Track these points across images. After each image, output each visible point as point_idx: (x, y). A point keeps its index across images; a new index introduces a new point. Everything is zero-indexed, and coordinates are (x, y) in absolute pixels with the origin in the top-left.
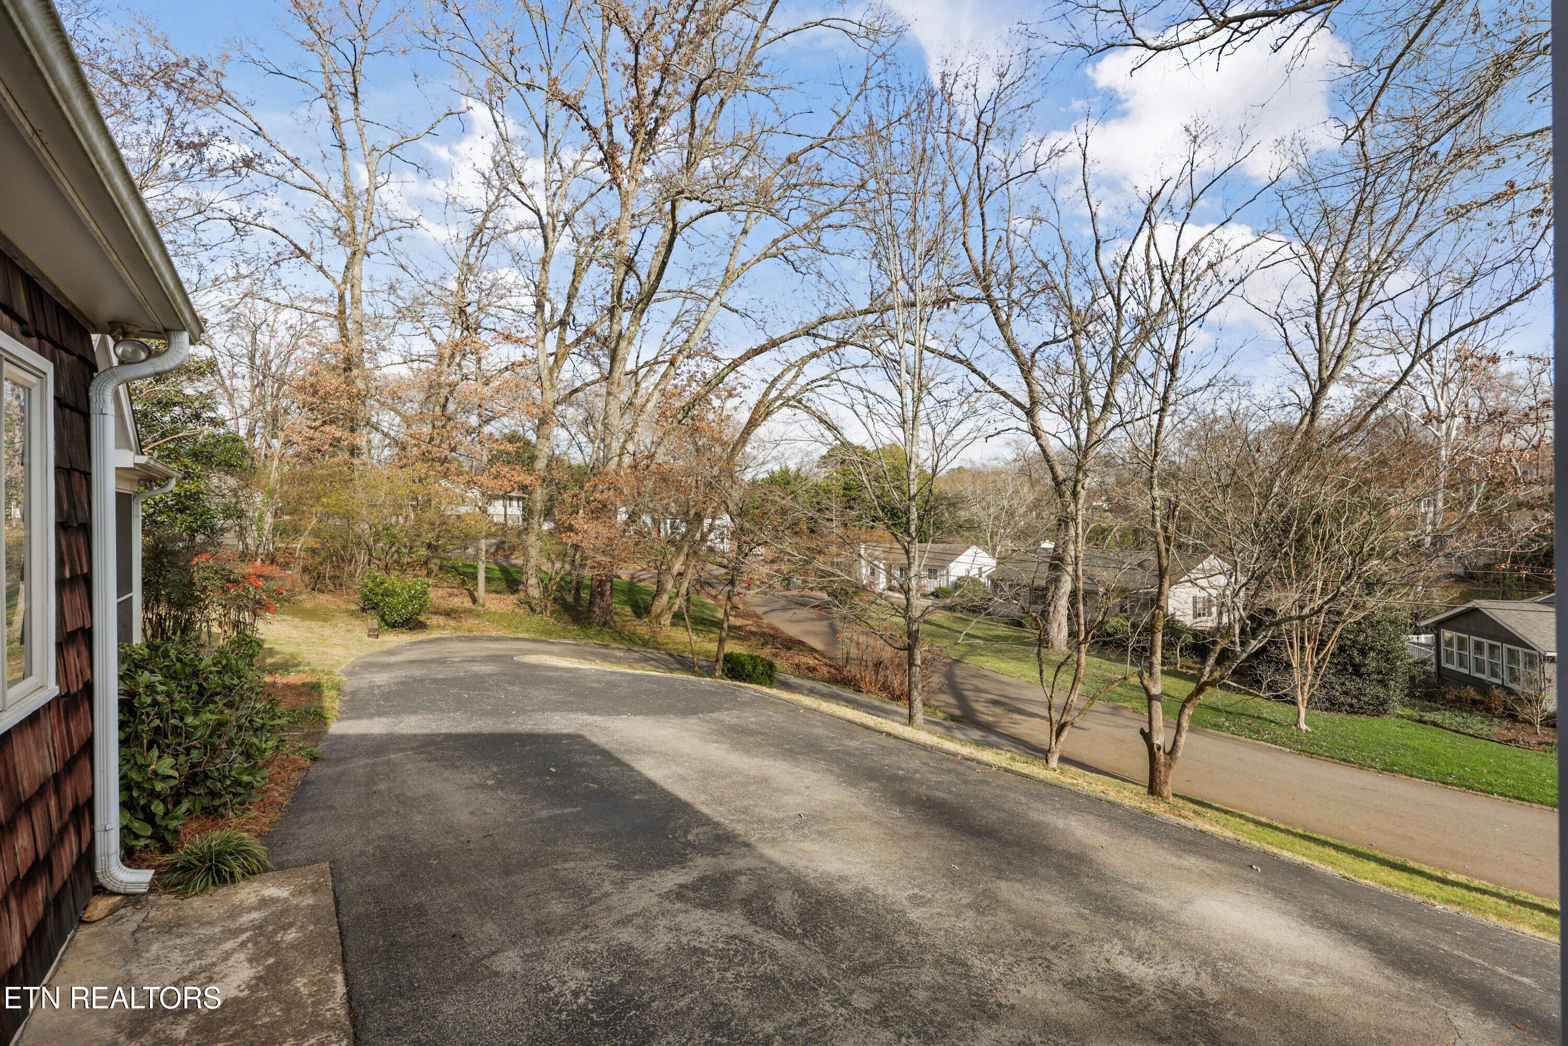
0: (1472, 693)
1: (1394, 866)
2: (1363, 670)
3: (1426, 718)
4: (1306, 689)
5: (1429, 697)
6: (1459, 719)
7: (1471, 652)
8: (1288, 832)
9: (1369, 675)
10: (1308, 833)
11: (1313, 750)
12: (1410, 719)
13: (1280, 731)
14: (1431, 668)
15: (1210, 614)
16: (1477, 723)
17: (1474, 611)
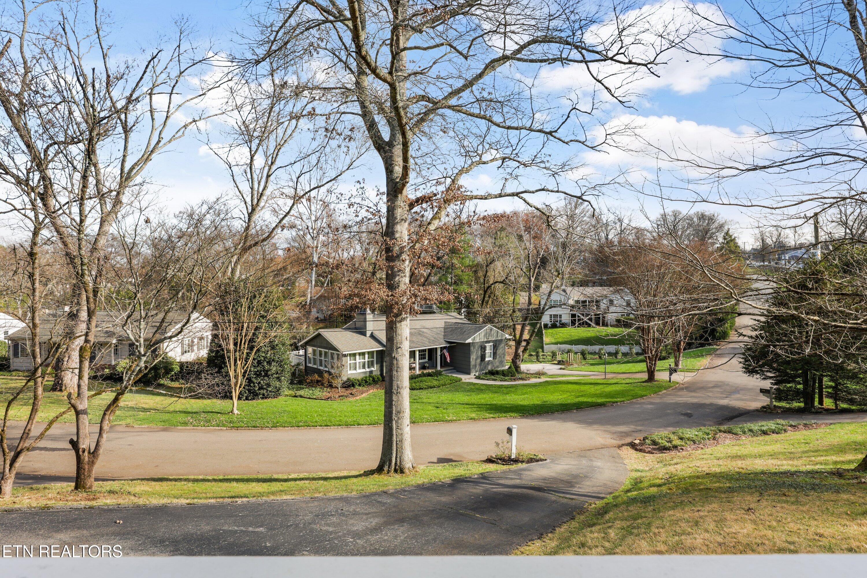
0: (316, 377)
1: (265, 481)
2: (269, 373)
3: (297, 394)
4: (238, 388)
5: (300, 382)
6: (311, 392)
7: (317, 357)
8: (215, 480)
9: (272, 375)
10: (226, 477)
11: (239, 425)
12: (290, 396)
13: (222, 418)
14: (302, 367)
15: (193, 351)
16: (317, 392)
17: (319, 335)
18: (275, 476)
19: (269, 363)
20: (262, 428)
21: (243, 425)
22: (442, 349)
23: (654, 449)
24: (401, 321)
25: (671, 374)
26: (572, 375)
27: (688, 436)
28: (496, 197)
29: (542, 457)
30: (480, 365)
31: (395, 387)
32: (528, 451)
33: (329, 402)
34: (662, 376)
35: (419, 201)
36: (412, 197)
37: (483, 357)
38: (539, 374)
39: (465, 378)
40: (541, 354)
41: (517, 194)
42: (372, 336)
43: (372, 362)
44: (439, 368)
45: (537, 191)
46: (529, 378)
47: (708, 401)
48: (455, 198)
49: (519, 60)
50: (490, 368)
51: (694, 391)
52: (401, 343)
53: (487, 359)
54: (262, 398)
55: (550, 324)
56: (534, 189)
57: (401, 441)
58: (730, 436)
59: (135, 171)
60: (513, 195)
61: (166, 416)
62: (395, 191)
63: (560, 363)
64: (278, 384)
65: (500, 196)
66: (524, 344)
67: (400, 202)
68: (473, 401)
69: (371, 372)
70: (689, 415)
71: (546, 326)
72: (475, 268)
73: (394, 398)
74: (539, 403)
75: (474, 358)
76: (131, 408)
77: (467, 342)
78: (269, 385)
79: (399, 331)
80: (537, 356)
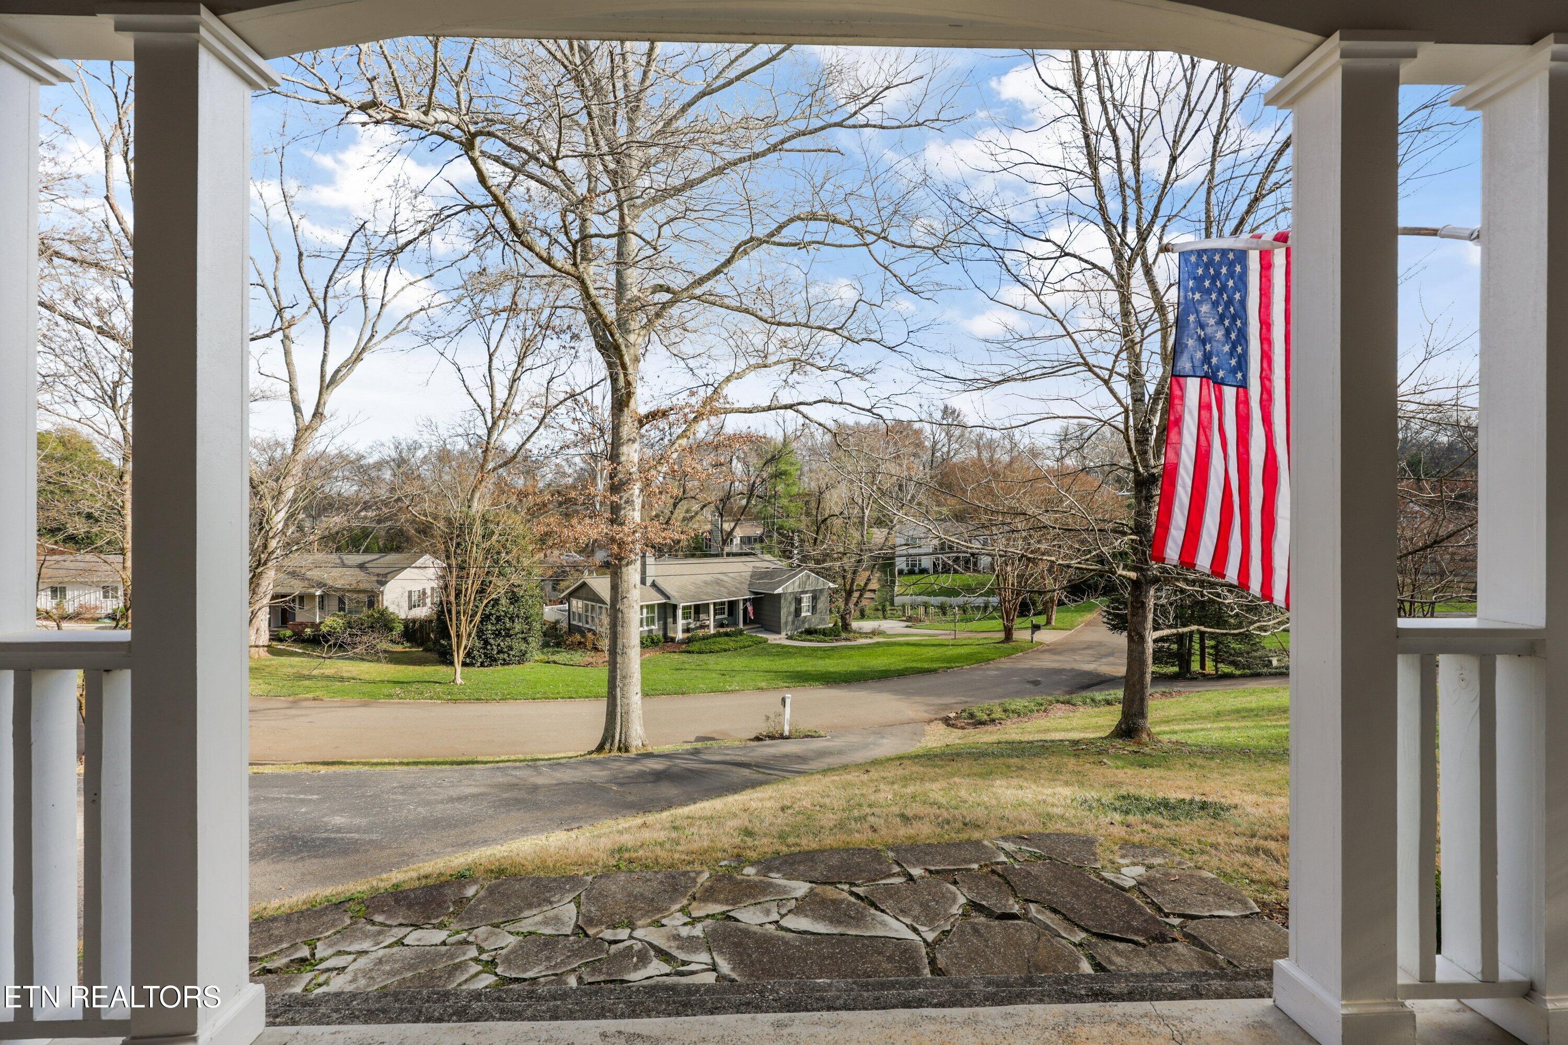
0: (579, 637)
2: (512, 632)
3: (551, 660)
4: (461, 651)
5: (557, 644)
6: (569, 656)
7: (583, 612)
9: (516, 635)
12: (541, 661)
13: (439, 688)
14: (564, 625)
15: (425, 605)
16: (578, 657)
17: (584, 584)
18: (479, 759)
19: (512, 619)
20: (487, 701)
21: (463, 696)
22: (745, 601)
23: (968, 724)
24: (627, 564)
25: (1033, 633)
26: (916, 635)
27: (1013, 707)
28: (764, 410)
29: (823, 734)
30: (793, 622)
31: (620, 646)
32: (806, 725)
33: (589, 669)
34: (1022, 635)
35: (653, 416)
36: (643, 410)
37: (798, 612)
38: (874, 633)
39: (772, 638)
40: (888, 608)
41: (790, 407)
42: (654, 585)
43: (653, 618)
44: (741, 626)
45: (815, 402)
46: (855, 639)
47: (1067, 666)
48: (714, 412)
49: (775, 243)
50: (807, 626)
51: (1059, 653)
52: (628, 592)
53: (803, 614)
54: (502, 665)
55: (906, 569)
56: (811, 400)
57: (627, 713)
58: (1067, 707)
59: (341, 374)
60: (786, 407)
61: (367, 688)
62: (620, 404)
63: (910, 619)
64: (523, 647)
65: (769, 408)
66: (856, 594)
67: (627, 417)
68: (775, 668)
69: (650, 631)
70: (1036, 683)
71: (901, 572)
72: (806, 497)
73: (619, 659)
74: (855, 669)
75: (786, 612)
76: (328, 677)
77: (776, 592)
78: (511, 648)
79: (625, 577)
80: (884, 610)
